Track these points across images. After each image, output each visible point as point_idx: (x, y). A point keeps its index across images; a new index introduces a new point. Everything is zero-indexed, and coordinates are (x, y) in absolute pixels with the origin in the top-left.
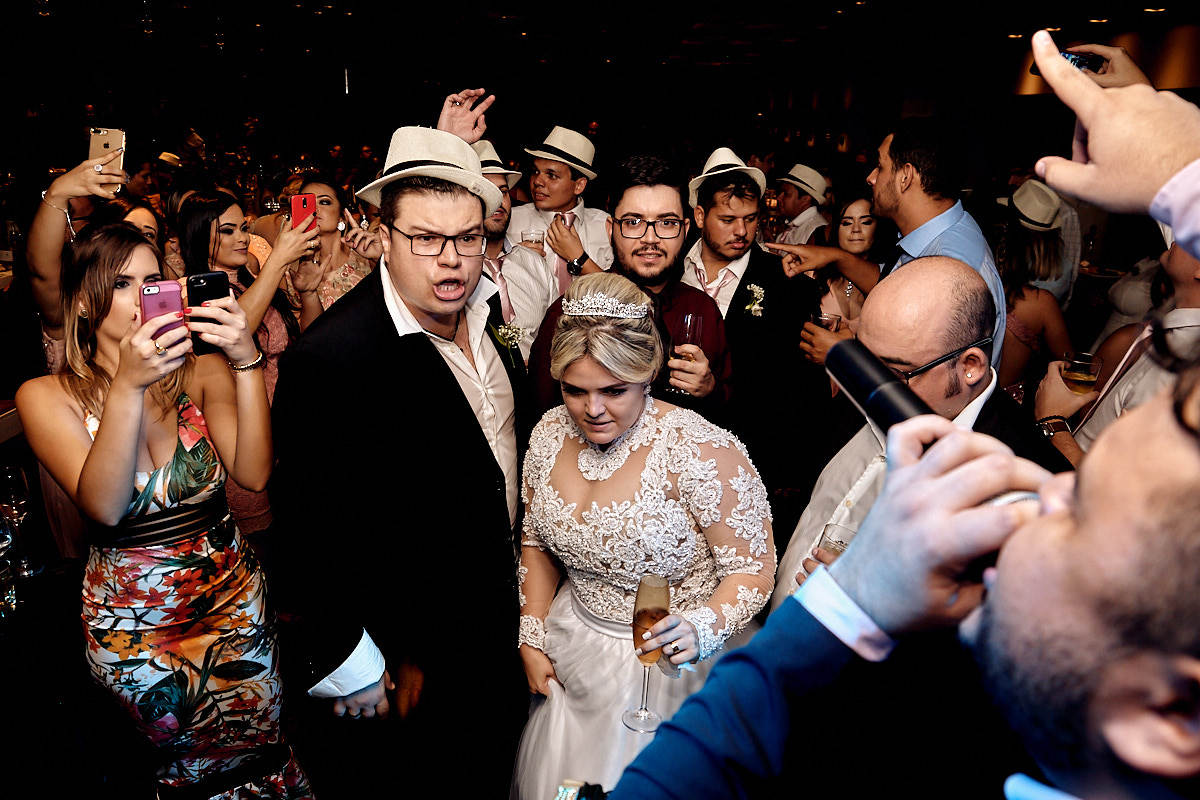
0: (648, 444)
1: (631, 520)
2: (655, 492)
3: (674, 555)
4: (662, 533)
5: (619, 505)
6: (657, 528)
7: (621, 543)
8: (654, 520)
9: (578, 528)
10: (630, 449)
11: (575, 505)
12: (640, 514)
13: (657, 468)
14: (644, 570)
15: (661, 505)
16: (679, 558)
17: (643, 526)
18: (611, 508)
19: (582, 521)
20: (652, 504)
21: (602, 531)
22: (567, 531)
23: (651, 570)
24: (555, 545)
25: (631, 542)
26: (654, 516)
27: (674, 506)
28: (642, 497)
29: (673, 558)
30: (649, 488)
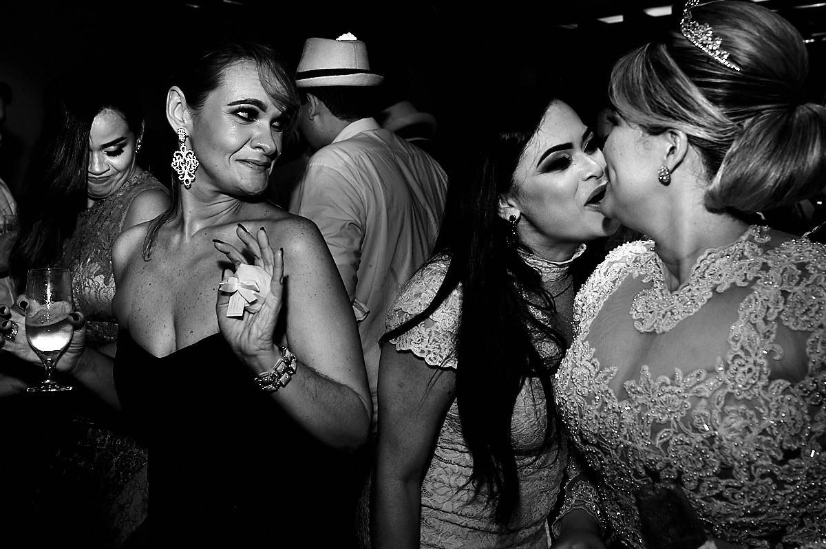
0: (746, 284)
1: (703, 402)
2: (751, 360)
3: (772, 475)
4: (755, 432)
5: (685, 375)
6: (748, 422)
7: (680, 437)
8: (743, 407)
9: (616, 405)
10: (714, 290)
11: (615, 369)
12: (721, 394)
13: (759, 321)
14: (715, 492)
15: (760, 384)
16: (781, 485)
17: (723, 414)
18: (673, 378)
19: (623, 395)
20: (744, 381)
21: (653, 414)
22: (601, 410)
23: (727, 493)
24: (581, 434)
25: (699, 438)
26: (745, 401)
27: (786, 391)
28: (727, 368)
29: (769, 480)
30: (742, 353)
